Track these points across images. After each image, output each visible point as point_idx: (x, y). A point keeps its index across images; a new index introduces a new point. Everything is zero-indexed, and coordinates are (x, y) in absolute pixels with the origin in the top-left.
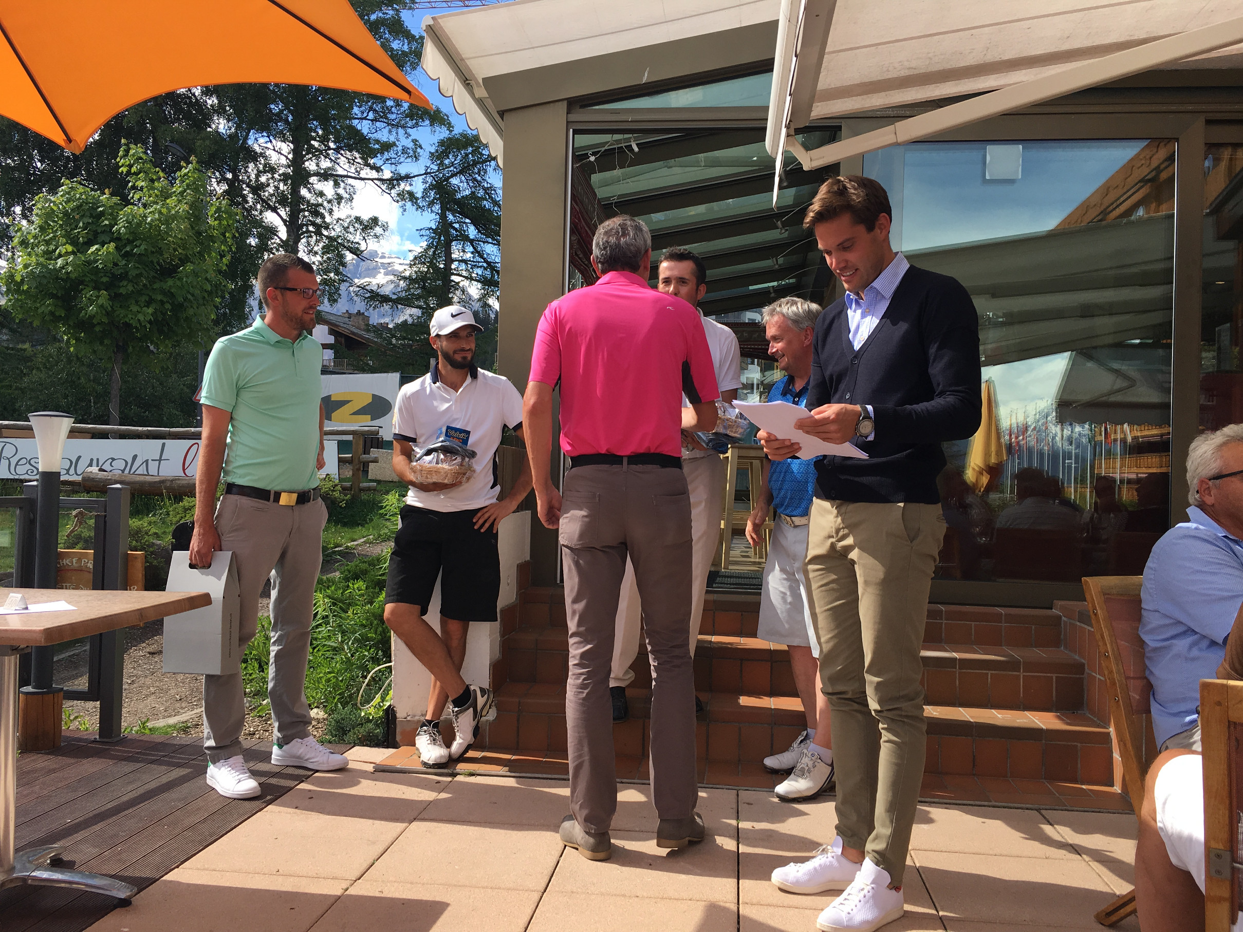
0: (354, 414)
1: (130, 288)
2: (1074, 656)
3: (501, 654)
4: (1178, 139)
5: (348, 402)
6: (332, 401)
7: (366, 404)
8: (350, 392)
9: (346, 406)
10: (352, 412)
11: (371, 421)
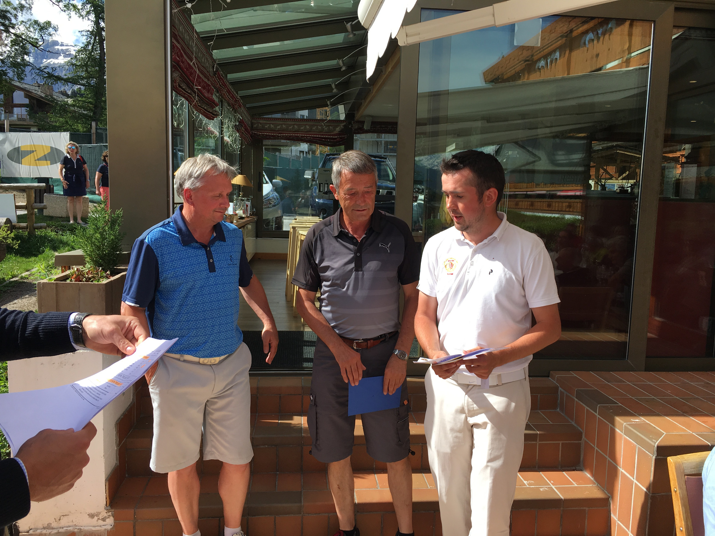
0: (38, 160)
2: (571, 421)
3: (118, 461)
4: (654, 22)
5: (33, 152)
6: (21, 151)
7: (46, 153)
8: (34, 145)
9: (32, 154)
10: (36, 159)
11: (51, 165)
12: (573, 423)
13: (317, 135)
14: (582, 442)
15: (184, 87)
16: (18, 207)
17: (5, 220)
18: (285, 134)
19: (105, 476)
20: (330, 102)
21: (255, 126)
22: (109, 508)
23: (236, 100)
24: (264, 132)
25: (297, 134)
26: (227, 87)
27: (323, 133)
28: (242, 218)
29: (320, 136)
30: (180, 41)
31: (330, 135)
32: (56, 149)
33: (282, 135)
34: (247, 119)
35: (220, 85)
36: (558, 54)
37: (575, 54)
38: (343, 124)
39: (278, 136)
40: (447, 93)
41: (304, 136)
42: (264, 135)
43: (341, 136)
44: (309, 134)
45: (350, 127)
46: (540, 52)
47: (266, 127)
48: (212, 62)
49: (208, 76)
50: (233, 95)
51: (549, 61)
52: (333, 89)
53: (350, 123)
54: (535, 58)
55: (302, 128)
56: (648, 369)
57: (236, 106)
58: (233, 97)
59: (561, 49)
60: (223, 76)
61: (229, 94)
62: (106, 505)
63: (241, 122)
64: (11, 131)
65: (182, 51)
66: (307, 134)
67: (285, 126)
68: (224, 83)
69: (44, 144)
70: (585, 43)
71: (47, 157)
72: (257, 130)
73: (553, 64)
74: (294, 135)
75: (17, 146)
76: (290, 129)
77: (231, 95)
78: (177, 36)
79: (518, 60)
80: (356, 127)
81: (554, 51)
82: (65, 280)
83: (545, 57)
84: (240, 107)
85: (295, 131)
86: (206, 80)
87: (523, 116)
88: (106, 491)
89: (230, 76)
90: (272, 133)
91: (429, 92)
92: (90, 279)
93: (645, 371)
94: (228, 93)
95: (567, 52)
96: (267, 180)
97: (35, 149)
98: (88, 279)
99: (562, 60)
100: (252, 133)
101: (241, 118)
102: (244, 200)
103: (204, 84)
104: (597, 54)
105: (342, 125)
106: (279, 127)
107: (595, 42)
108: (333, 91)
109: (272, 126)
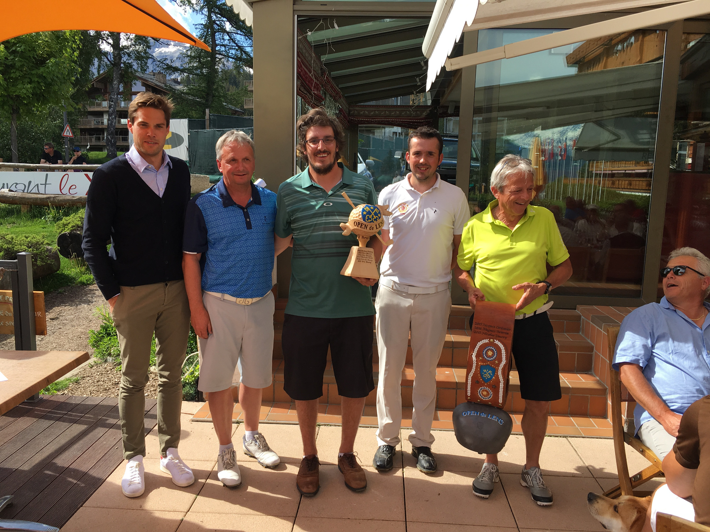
1: (18, 74)
2: (587, 339)
4: (667, 31)
7: (168, 138)
11: (172, 148)
12: (589, 341)
13: (406, 119)
14: (594, 353)
18: (378, 119)
20: (416, 91)
21: (352, 113)
23: (337, 93)
24: (359, 118)
25: (388, 119)
27: (411, 118)
29: (408, 120)
31: (417, 119)
32: (177, 134)
33: (375, 120)
34: (345, 107)
36: (633, 39)
37: (646, 40)
39: (371, 121)
40: (498, 87)
41: (394, 121)
42: (359, 120)
43: (427, 120)
44: (399, 119)
45: (435, 111)
46: (616, 38)
47: (361, 113)
48: (320, 65)
50: (335, 89)
51: (625, 45)
52: (418, 82)
53: (436, 108)
54: (613, 42)
55: (393, 113)
57: (337, 97)
58: (335, 91)
60: (328, 74)
63: (340, 110)
66: (397, 119)
67: (377, 112)
68: (329, 80)
71: (169, 141)
72: (353, 116)
73: (629, 48)
74: (386, 120)
76: (382, 114)
77: (333, 89)
79: (597, 45)
80: (441, 112)
81: (629, 37)
83: (622, 41)
84: (339, 98)
85: (386, 117)
87: (598, 99)
89: (332, 73)
90: (366, 118)
91: (484, 87)
94: (330, 87)
95: (640, 38)
96: (361, 160)
99: (636, 43)
100: (349, 119)
101: (341, 107)
103: (314, 84)
105: (428, 110)
106: (372, 113)
109: (366, 112)
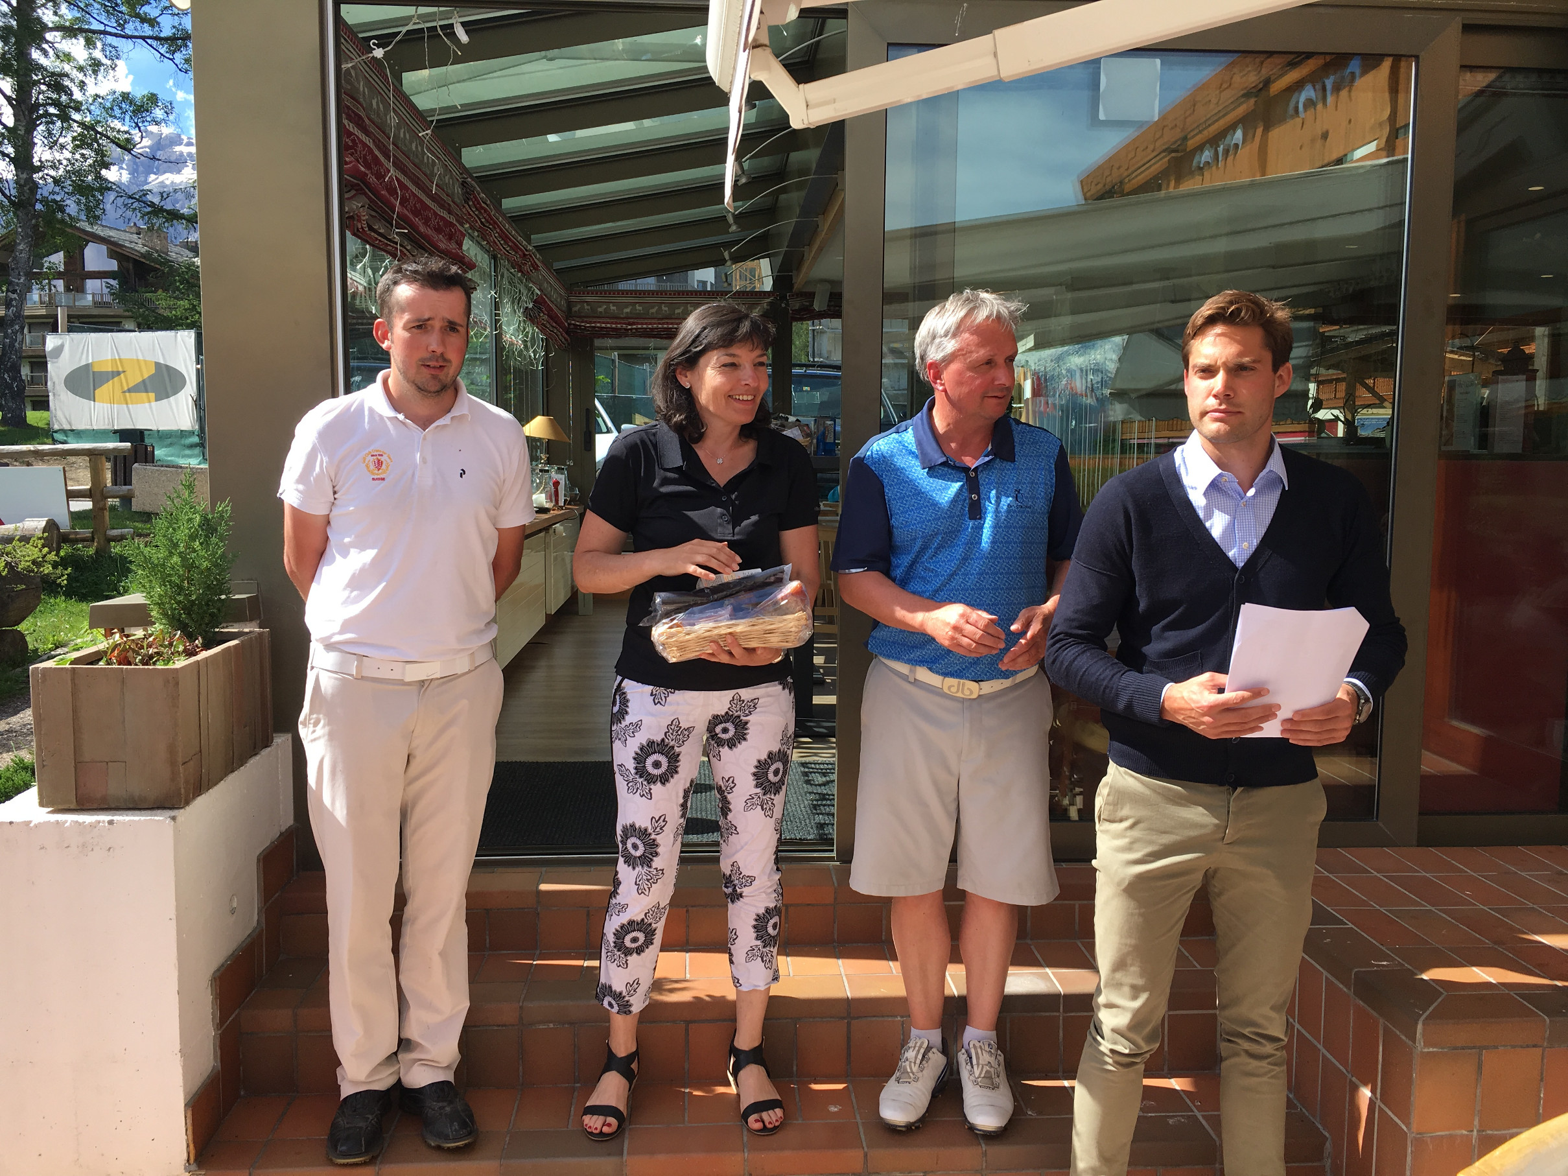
0: (129, 391)
3: (219, 1060)
4: (1417, 57)
5: (118, 373)
6: (94, 372)
7: (146, 376)
8: (120, 359)
9: (116, 379)
10: (126, 389)
11: (156, 400)
15: (382, 231)
16: (71, 495)
17: (44, 524)
18: (642, 324)
19: (185, 1096)
20: (730, 254)
21: (575, 309)
22: (194, 1167)
23: (525, 255)
24: (595, 322)
25: (667, 323)
26: (498, 226)
28: (542, 510)
30: (372, 129)
32: (167, 367)
33: (635, 327)
34: (556, 293)
35: (482, 222)
36: (1239, 134)
37: (1275, 134)
38: (769, 300)
39: (627, 330)
40: (952, 229)
42: (595, 327)
45: (783, 305)
46: (1200, 132)
47: (600, 310)
48: (461, 174)
49: (449, 205)
50: (513, 242)
51: (1221, 149)
52: (730, 226)
53: (783, 298)
54: (1191, 144)
56: (1425, 840)
57: (526, 268)
58: (516, 248)
59: (1246, 122)
60: (488, 202)
61: (506, 243)
62: (188, 1161)
63: (539, 302)
64: (70, 330)
65: (377, 153)
67: (641, 308)
68: (492, 219)
69: (140, 357)
70: (1296, 109)
71: (148, 383)
72: (580, 317)
73: (1230, 158)
74: (660, 326)
75: (83, 363)
76: (653, 313)
77: (510, 244)
78: (362, 119)
79: (1153, 151)
80: (797, 306)
81: (1233, 127)
82: (97, 662)
83: (1214, 141)
84: (534, 268)
85: (664, 319)
86: (443, 214)
87: (1164, 272)
88: (186, 1130)
89: (508, 203)
90: (612, 323)
91: (911, 228)
92: (151, 657)
93: (1420, 844)
94: (503, 239)
95: (1259, 131)
96: (610, 424)
97: (122, 366)
98: (149, 659)
99: (1248, 147)
100: (569, 324)
101: (539, 293)
102: (547, 471)
103: (438, 223)
104: (1324, 130)
105: (765, 303)
106: (628, 310)
107: (1320, 106)
108: (730, 230)
109: (612, 308)
